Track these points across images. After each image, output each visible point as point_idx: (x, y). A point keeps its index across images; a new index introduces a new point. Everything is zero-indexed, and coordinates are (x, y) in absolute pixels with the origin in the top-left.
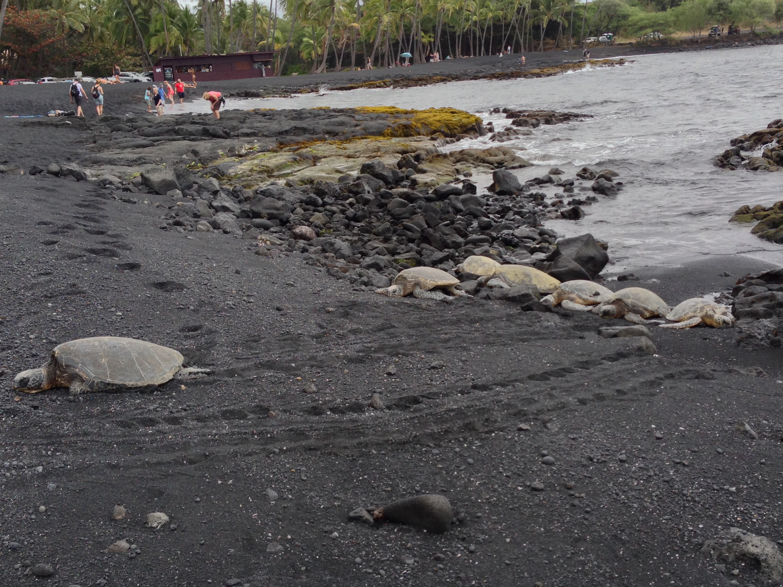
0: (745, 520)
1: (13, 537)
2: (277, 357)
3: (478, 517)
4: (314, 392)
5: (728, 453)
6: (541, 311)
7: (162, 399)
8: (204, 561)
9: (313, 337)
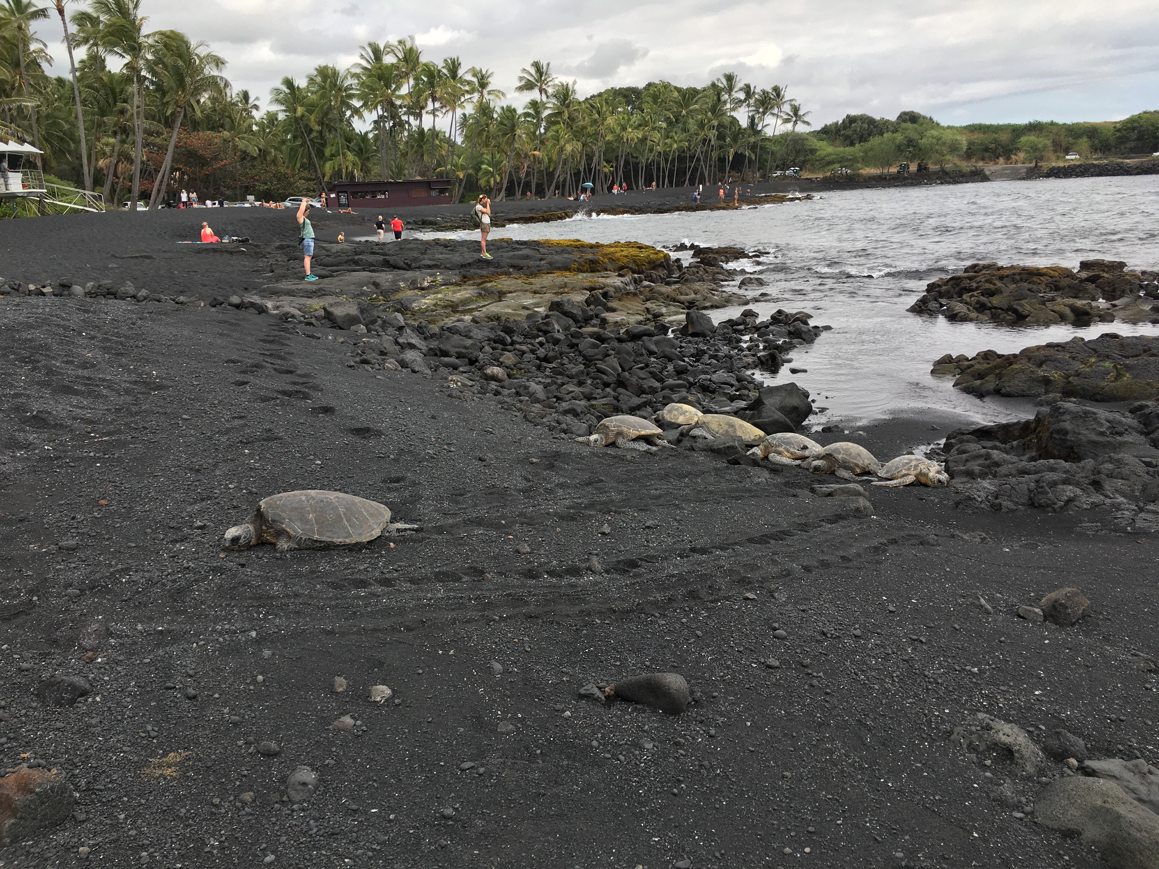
0: (991, 705)
1: (233, 710)
2: (485, 513)
3: (714, 697)
4: (528, 553)
5: (965, 629)
6: (749, 464)
7: (371, 557)
8: (434, 741)
9: (519, 491)
